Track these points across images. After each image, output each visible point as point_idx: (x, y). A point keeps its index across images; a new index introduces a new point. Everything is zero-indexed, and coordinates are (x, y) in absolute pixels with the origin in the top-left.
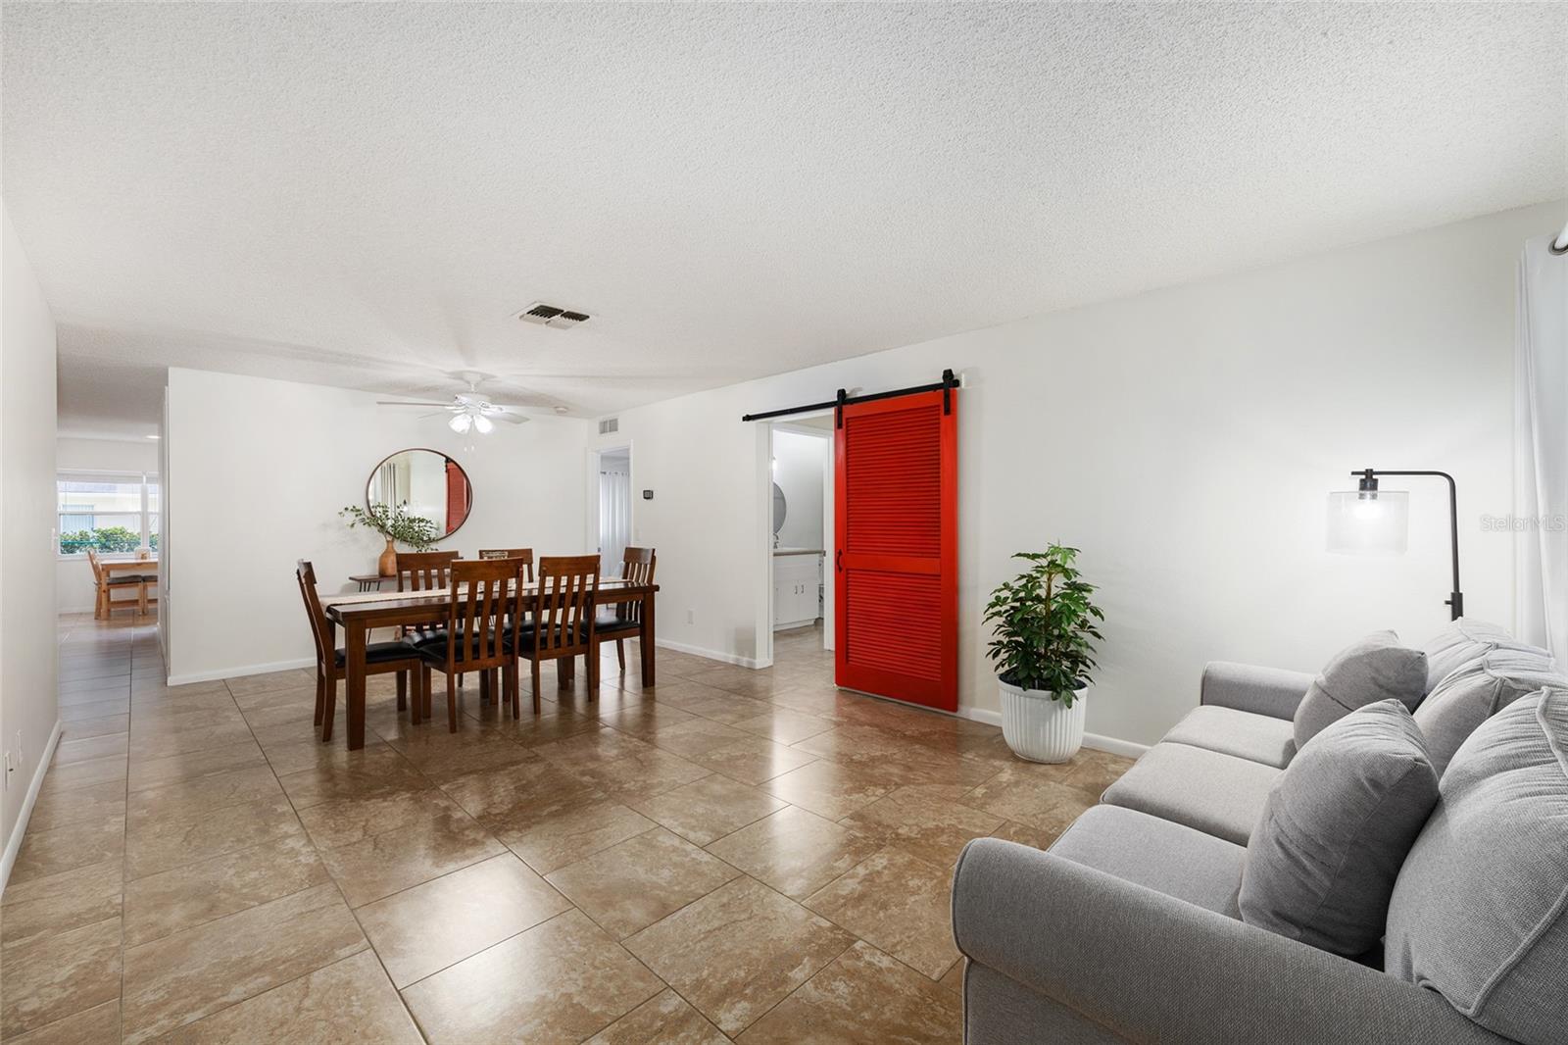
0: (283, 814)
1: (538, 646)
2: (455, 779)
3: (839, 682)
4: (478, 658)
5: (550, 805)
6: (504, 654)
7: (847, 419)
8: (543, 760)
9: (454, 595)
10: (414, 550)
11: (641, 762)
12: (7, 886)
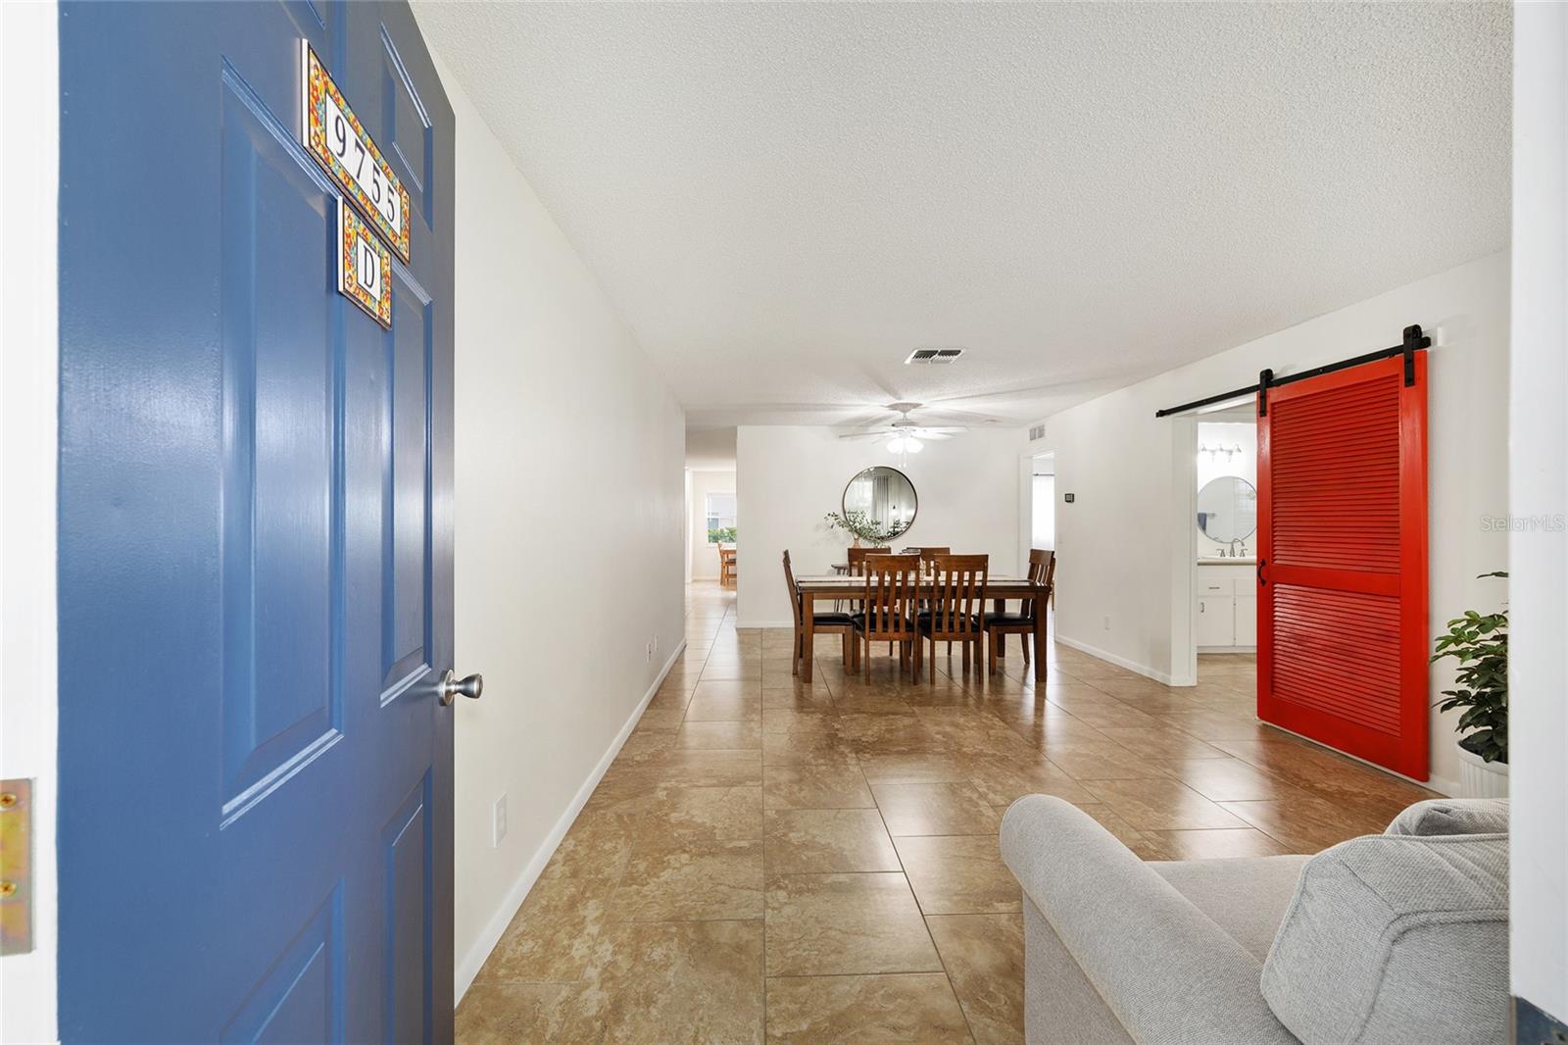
0: (756, 709)
1: (934, 627)
2: (852, 714)
3: (1261, 714)
4: (886, 631)
5: (901, 746)
6: (907, 631)
7: (1273, 404)
8: (916, 716)
9: (868, 581)
10: (870, 546)
11: (989, 736)
12: (647, 709)
